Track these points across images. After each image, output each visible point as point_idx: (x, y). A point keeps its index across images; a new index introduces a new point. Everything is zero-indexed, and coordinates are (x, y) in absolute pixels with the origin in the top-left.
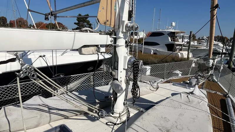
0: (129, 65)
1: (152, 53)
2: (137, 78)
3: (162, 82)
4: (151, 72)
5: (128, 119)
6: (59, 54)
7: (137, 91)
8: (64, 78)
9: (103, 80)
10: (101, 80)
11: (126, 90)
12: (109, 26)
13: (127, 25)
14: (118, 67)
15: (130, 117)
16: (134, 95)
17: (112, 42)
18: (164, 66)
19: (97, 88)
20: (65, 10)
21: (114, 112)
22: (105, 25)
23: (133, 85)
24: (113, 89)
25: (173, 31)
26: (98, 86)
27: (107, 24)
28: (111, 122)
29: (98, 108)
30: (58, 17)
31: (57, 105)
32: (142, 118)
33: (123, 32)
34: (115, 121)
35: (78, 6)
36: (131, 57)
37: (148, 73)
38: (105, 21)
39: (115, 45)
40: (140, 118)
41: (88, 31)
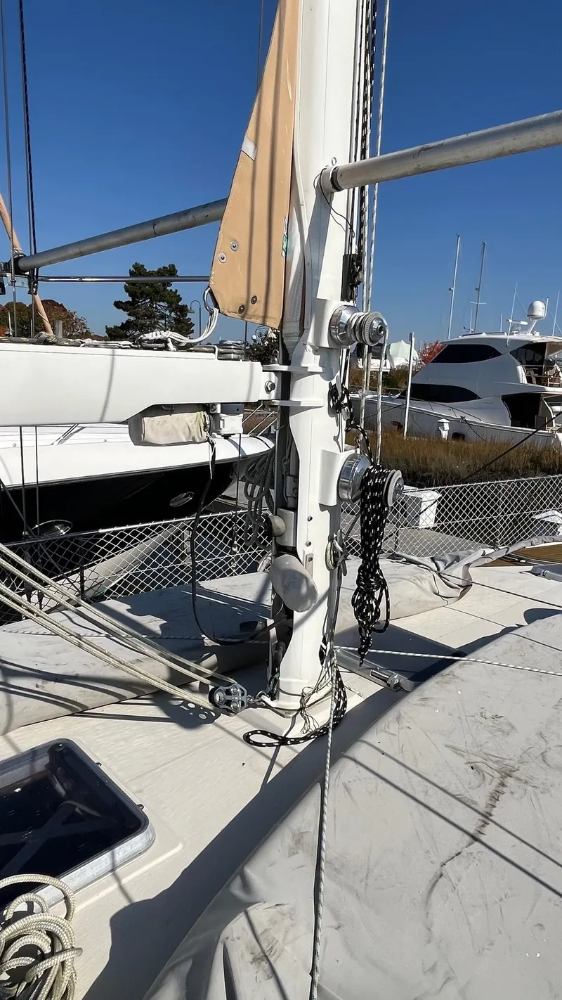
0: (346, 488)
1: (445, 434)
2: (376, 544)
3: (486, 561)
4: (439, 515)
5: (340, 720)
6: (49, 436)
7: (378, 602)
8: (71, 539)
9: (235, 549)
10: (227, 550)
11: (332, 595)
12: (259, 321)
13: (336, 317)
14: (296, 498)
15: (348, 709)
16: (364, 617)
17: (273, 393)
18: (496, 492)
19: (207, 584)
20: (71, 251)
21: (278, 688)
22: (243, 317)
23: (359, 576)
24: (274, 591)
25: (537, 338)
26: (214, 577)
27: (250, 312)
28: (264, 733)
29: (209, 672)
30: (46, 279)
31: (38, 655)
32: (399, 718)
33: (318, 350)
34: (281, 725)
35: (128, 235)
36: (352, 458)
37: (428, 518)
38: (244, 303)
39: (285, 403)
40: (391, 716)
41: (170, 345)
